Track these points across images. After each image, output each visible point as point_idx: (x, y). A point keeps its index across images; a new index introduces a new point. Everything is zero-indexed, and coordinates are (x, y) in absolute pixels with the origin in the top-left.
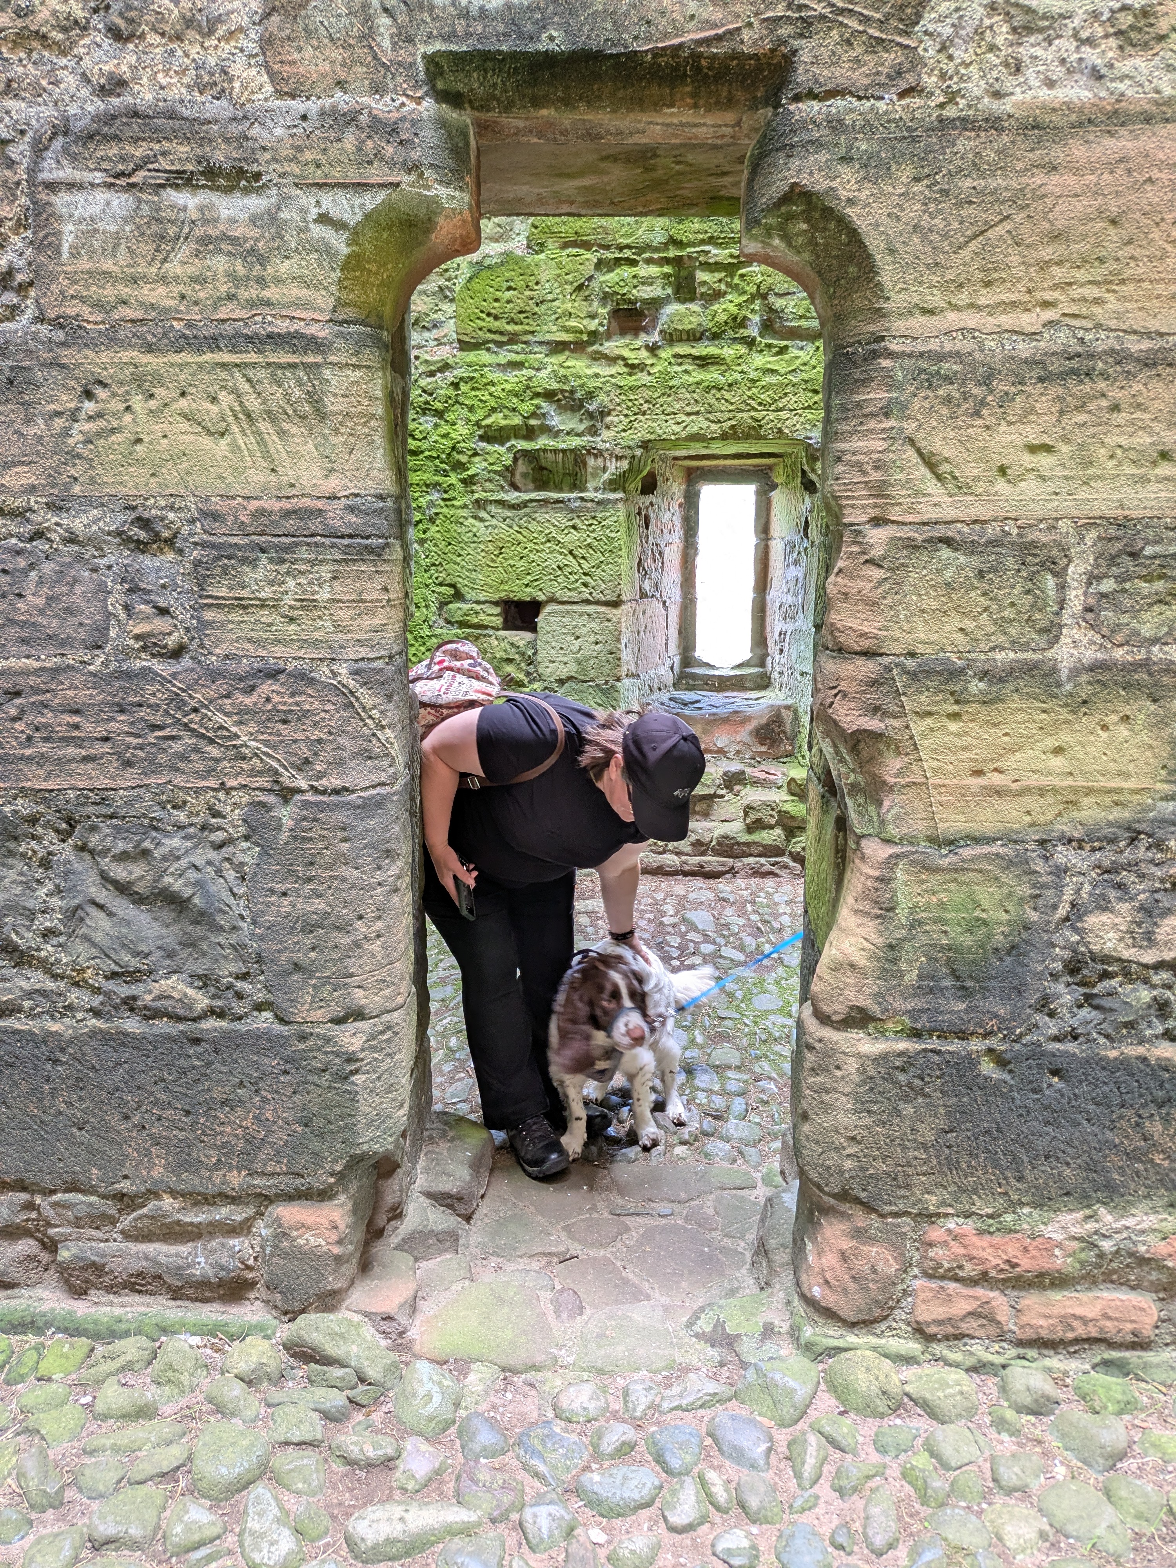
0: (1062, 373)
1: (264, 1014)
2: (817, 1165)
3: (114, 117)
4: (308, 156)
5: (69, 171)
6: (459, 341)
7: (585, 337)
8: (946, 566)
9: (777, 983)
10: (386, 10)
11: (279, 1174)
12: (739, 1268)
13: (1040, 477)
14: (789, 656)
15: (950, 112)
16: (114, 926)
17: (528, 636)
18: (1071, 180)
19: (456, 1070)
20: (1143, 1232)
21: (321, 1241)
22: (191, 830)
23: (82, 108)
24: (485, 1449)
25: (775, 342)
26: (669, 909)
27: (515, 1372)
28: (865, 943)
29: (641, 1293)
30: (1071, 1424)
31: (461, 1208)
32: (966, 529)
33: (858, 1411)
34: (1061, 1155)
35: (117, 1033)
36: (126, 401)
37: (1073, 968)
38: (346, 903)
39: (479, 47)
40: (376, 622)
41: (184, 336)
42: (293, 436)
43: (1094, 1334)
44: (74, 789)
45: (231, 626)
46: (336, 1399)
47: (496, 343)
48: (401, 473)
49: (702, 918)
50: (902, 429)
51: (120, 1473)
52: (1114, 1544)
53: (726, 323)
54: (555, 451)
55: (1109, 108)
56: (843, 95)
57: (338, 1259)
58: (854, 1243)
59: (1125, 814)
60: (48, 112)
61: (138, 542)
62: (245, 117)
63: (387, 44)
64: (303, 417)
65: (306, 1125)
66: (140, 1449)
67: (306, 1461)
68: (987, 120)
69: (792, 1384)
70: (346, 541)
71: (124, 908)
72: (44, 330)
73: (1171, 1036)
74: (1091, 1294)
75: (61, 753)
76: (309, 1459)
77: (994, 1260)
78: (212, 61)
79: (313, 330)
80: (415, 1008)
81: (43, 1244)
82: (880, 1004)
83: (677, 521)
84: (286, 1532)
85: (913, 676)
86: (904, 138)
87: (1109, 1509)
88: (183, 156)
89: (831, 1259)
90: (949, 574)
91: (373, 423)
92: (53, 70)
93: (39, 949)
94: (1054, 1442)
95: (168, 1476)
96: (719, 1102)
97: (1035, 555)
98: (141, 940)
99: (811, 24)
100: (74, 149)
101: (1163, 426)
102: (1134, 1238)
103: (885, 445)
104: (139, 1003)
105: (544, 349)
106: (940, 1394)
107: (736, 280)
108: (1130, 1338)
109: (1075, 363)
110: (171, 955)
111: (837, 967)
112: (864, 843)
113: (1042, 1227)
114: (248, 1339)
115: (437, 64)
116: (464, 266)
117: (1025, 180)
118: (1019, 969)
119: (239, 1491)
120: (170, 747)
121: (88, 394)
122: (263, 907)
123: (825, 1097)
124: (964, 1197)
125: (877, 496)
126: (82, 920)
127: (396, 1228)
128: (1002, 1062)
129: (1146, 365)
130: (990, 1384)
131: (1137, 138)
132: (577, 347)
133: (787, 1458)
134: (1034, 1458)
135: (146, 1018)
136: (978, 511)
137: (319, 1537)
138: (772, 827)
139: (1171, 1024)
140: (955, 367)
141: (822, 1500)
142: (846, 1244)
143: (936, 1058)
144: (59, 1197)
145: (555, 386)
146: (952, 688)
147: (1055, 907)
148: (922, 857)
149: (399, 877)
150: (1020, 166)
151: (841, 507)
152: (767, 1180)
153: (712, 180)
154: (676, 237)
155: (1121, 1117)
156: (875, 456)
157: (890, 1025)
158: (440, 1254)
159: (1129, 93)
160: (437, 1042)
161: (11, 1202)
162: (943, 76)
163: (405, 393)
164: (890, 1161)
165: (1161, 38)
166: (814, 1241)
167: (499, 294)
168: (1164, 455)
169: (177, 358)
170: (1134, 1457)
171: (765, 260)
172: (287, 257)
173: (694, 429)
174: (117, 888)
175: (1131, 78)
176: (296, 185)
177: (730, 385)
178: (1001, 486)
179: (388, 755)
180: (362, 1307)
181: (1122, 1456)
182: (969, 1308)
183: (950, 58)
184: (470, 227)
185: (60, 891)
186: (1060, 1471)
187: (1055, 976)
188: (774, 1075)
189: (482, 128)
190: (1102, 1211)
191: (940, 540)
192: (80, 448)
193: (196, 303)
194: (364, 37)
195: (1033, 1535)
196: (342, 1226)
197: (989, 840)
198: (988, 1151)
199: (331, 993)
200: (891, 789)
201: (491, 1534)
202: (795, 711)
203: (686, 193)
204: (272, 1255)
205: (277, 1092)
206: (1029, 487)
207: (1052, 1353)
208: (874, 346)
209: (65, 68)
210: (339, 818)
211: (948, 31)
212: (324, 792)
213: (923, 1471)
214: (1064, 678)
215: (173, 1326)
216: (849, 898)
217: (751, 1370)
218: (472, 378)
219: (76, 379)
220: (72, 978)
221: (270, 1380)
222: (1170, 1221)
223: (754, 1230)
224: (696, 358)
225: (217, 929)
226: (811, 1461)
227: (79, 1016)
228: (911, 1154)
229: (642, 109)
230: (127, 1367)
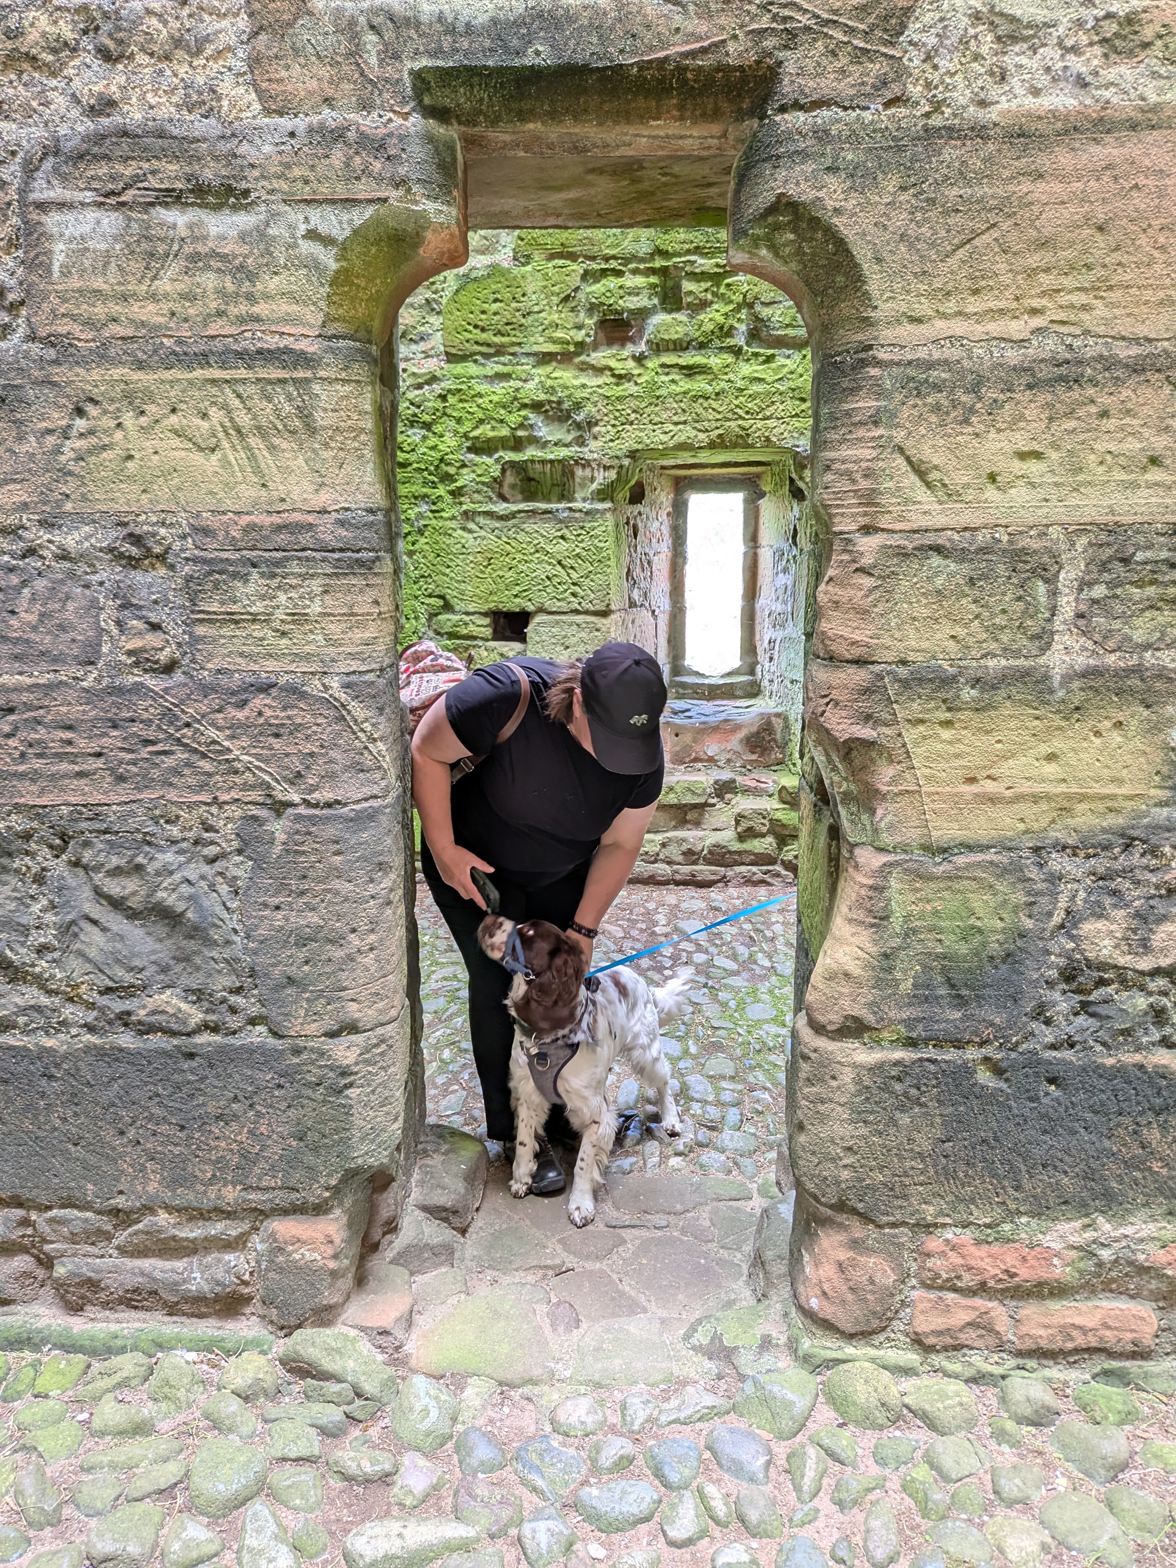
0: (1050, 380)
1: (258, 1028)
2: (813, 1176)
3: (104, 137)
4: (297, 172)
5: (59, 191)
6: (447, 353)
7: (572, 348)
8: (937, 574)
9: (771, 992)
10: (372, 27)
11: (274, 1189)
12: (736, 1280)
13: (1030, 483)
14: (779, 664)
15: (936, 121)
16: (108, 941)
17: (517, 646)
18: (1057, 187)
19: (449, 1083)
20: (1142, 1240)
21: (316, 1255)
22: (184, 845)
23: (72, 129)
24: (482, 1463)
25: (762, 351)
26: (661, 918)
27: (512, 1386)
28: (860, 953)
29: (638, 1305)
30: (1072, 1435)
31: (456, 1221)
32: (956, 537)
33: (857, 1423)
34: (1058, 1164)
35: (112, 1048)
36: (118, 418)
37: (1069, 975)
38: (339, 917)
39: (466, 62)
40: (367, 635)
41: (174, 353)
42: (283, 451)
43: (1094, 1344)
44: (67, 804)
45: (223, 641)
46: (333, 1414)
47: (483, 354)
48: (390, 487)
50: (891, 438)
51: (118, 1490)
52: (1116, 1556)
53: (713, 332)
54: (543, 462)
55: (1094, 115)
56: (829, 106)
57: (334, 1274)
58: (851, 1254)
59: (1120, 821)
60: (39, 132)
61: (130, 558)
62: (233, 135)
63: (373, 61)
64: (293, 432)
65: (301, 1139)
66: (137, 1466)
67: (303, 1477)
68: (972, 129)
69: (790, 1396)
70: (336, 555)
71: (117, 922)
72: (35, 348)
73: (1166, 1043)
74: (1090, 1304)
75: (54, 769)
76: (306, 1475)
77: (992, 1270)
78: (200, 80)
79: (302, 345)
80: (409, 1020)
81: (39, 1261)
82: (875, 1013)
83: (666, 530)
84: (284, 1549)
85: (905, 684)
86: (890, 147)
87: (1111, 1521)
88: (173, 174)
89: (828, 1271)
90: (939, 582)
91: (363, 437)
92: (43, 92)
93: (33, 965)
94: (1054, 1453)
95: (165, 1493)
96: (713, 1112)
97: (1026, 562)
98: (134, 955)
99: (796, 36)
100: (64, 168)
101: (1153, 431)
102: (1133, 1247)
103: (874, 453)
104: (134, 1018)
105: (531, 360)
106: (940, 1406)
107: (722, 290)
108: (1130, 1347)
109: (1063, 370)
110: (164, 970)
111: (831, 977)
112: (857, 851)
113: (1041, 1236)
114: (244, 1354)
115: (424, 80)
116: (451, 279)
117: (1011, 188)
118: (1015, 977)
119: (237, 1507)
120: (163, 762)
121: (80, 412)
122: (256, 921)
123: (821, 1108)
124: (961, 1208)
125: (867, 505)
126: (76, 935)
127: (392, 1242)
128: (998, 1071)
129: (1135, 371)
130: (990, 1395)
131: (1122, 145)
132: (564, 358)
133: (786, 1471)
134: (1035, 1469)
135: (141, 1033)
136: (968, 518)
137: (317, 1554)
138: (763, 836)
139: (1168, 1030)
140: (943, 375)
141: (822, 1513)
142: (843, 1255)
143: (932, 1067)
144: (54, 1212)
145: (542, 397)
146: (944, 695)
147: (1050, 914)
148: (916, 866)
149: (392, 890)
150: (1006, 174)
151: (831, 516)
152: (763, 1192)
153: (698, 191)
154: (662, 247)
155: (1119, 1125)
156: (864, 465)
157: (885, 1034)
158: (436, 1268)
159: (1114, 100)
160: (431, 1054)
161: (7, 1219)
162: (928, 85)
163: (394, 406)
164: (886, 1172)
165: (1146, 45)
166: (811, 1252)
167: (486, 306)
168: (1154, 461)
169: (168, 375)
170: (1136, 1468)
171: (753, 270)
172: (276, 273)
173: (682, 438)
174: (110, 904)
175: (1117, 85)
176: (285, 201)
177: (717, 394)
178: (991, 493)
179: (379, 768)
180: (358, 1321)
181: (1124, 1467)
182: (968, 1319)
183: (935, 67)
184: (457, 241)
185: (54, 907)
186: (1062, 1482)
187: (1050, 984)
188: (769, 1085)
189: (470, 142)
190: (1101, 1220)
191: (930, 548)
192: (72, 467)
193: (186, 320)
194: (351, 54)
195: (1036, 1548)
196: (337, 1240)
197: (983, 848)
198: (985, 1160)
199: (324, 1006)
200: (884, 797)
201: (490, 1550)
202: (786, 719)
203: (673, 204)
204: (267, 1270)
205: (271, 1106)
206: (1020, 494)
207: (1051, 1363)
208: (863, 355)
209: (54, 89)
210: (331, 831)
211: (933, 41)
212: (316, 806)
213: (923, 1483)
214: (1056, 684)
215: (168, 1342)
216: (843, 907)
217: (750, 1382)
218: (460, 390)
219: (68, 396)
220: (66, 993)
221: (266, 1395)
222: (1171, 1229)
223: (751, 1242)
224: (683, 368)
225: (210, 943)
226: (810, 1474)
227: (74, 1031)
228: (908, 1164)
229: (628, 122)
230: (124, 1384)
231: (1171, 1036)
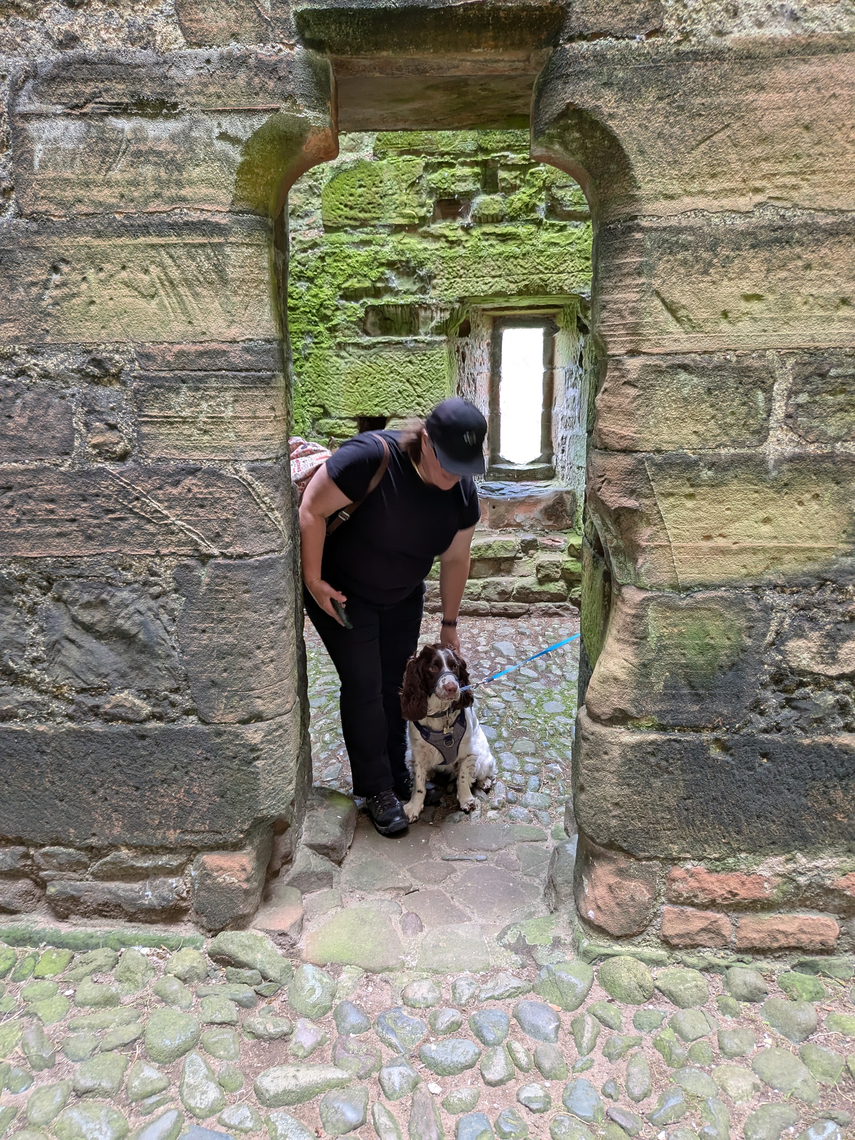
0: (768, 241)
1: (191, 717)
2: (591, 823)
3: (70, 64)
4: (212, 89)
5: (37, 105)
6: (325, 226)
7: (416, 221)
8: (684, 386)
9: (562, 693)
11: (203, 832)
12: (535, 898)
13: (753, 318)
14: (569, 454)
15: (685, 47)
16: (82, 655)
18: (774, 96)
19: (329, 758)
20: (829, 870)
21: (234, 879)
22: (136, 586)
23: (46, 58)
24: (353, 1027)
25: (557, 222)
26: (482, 640)
27: (374, 972)
28: (625, 663)
29: (464, 915)
30: (776, 1008)
31: (334, 856)
32: (698, 358)
33: (622, 999)
34: (769, 815)
35: (86, 732)
36: (83, 273)
37: (778, 679)
38: (248, 637)
39: (336, 5)
40: (267, 432)
41: (124, 225)
42: (204, 297)
43: (793, 943)
44: (51, 556)
45: (162, 437)
46: (247, 992)
47: (351, 226)
48: (283, 323)
49: (506, 647)
50: (650, 285)
51: (95, 1044)
52: (807, 1093)
53: (520, 209)
54: (396, 306)
55: (803, 42)
56: (605, 36)
57: (246, 892)
58: (618, 879)
59: (817, 567)
60: (22, 61)
61: (94, 376)
62: (165, 62)
63: (267, 5)
64: (211, 283)
65: (222, 797)
66: (108, 1027)
67: (225, 1036)
68: (712, 53)
69: (574, 980)
70: (243, 374)
71: (89, 642)
72: (22, 222)
73: (848, 728)
74: (790, 915)
75: (41, 531)
76: (227, 1035)
77: (720, 891)
78: (140, 21)
79: (217, 219)
80: (299, 712)
81: (36, 884)
82: (636, 707)
83: (486, 356)
84: (213, 1085)
85: (659, 467)
86: (651, 67)
87: (804, 1068)
88: (121, 92)
89: (601, 891)
90: (685, 391)
91: (262, 286)
92: (24, 30)
93: (29, 672)
94: (763, 1021)
95: (128, 1046)
96: (519, 779)
97: (749, 377)
98: (101, 665)
100: (41, 88)
101: (844, 279)
102: (822, 875)
103: (638, 296)
104: (102, 710)
105: (387, 230)
106: (682, 987)
107: (528, 177)
108: (819, 946)
109: (778, 234)
110: (123, 676)
111: (604, 681)
112: (624, 590)
113: (755, 867)
114: (184, 949)
115: (305, 19)
116: (327, 170)
117: (740, 97)
118: (738, 681)
119: (179, 1056)
120: (120, 526)
121: (55, 269)
122: (188, 641)
123: (597, 775)
124: (698, 846)
125: (632, 334)
126: (59, 651)
127: (288, 870)
128: (725, 748)
129: (831, 234)
130: (717, 980)
131: (824, 64)
132: (410, 228)
133: (571, 1033)
134: (750, 1032)
135: (107, 721)
136: (707, 344)
137: (236, 1089)
138: (557, 580)
139: (849, 719)
140: (689, 238)
141: (596, 1063)
142: (613, 880)
143: (677, 746)
144: (47, 849)
145: (395, 257)
146: (688, 475)
147: (764, 635)
148: (666, 600)
149: (286, 618)
150: (737, 87)
151: (606, 343)
152: (555, 835)
153: (509, 102)
154: (483, 145)
155: (813, 787)
156: (630, 305)
157: (643, 722)
158: (319, 889)
159: (819, 30)
160: (316, 737)
161: (13, 853)
162: (680, 20)
163: (285, 264)
164: (644, 820)
166: (589, 878)
167: (353, 190)
168: (845, 301)
169: (119, 241)
170: (822, 1031)
171: (549, 161)
172: (197, 165)
173: (497, 288)
174: (83, 628)
175: (820, 19)
176: (203, 111)
177: (524, 255)
178: (724, 326)
179: (276, 530)
180: (264, 926)
181: (813, 1030)
182: (702, 926)
183: (685, 6)
184: (331, 140)
185: (43, 631)
186: (768, 1041)
187: (764, 686)
188: (559, 759)
189: (339, 66)
190: (799, 855)
191: (680, 366)
192: (50, 309)
193: (132, 201)
195: (749, 1087)
196: (249, 869)
197: (716, 587)
198: (715, 812)
199: (238, 702)
200: (643, 550)
201: (359, 1087)
202: (574, 495)
203: (489, 112)
204: (199, 890)
205: (201, 773)
206: (745, 326)
207: (762, 957)
208: (630, 223)
209: (33, 28)
210: (242, 576)
212: (231, 557)
213: (669, 1042)
214: (770, 467)
215: (129, 940)
216: (613, 631)
217: (544, 970)
218: (334, 253)
219: (46, 258)
220: (53, 692)
221: (199, 978)
222: (848, 862)
223: (546, 871)
224: (498, 235)
225: (156, 656)
226: (588, 1035)
227: (59, 720)
228: (659, 815)
229: (457, 50)
230: (98, 970)
231: (851, 723)
